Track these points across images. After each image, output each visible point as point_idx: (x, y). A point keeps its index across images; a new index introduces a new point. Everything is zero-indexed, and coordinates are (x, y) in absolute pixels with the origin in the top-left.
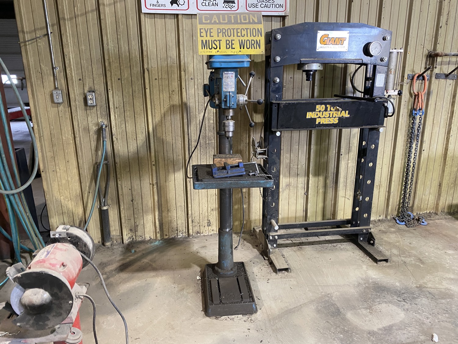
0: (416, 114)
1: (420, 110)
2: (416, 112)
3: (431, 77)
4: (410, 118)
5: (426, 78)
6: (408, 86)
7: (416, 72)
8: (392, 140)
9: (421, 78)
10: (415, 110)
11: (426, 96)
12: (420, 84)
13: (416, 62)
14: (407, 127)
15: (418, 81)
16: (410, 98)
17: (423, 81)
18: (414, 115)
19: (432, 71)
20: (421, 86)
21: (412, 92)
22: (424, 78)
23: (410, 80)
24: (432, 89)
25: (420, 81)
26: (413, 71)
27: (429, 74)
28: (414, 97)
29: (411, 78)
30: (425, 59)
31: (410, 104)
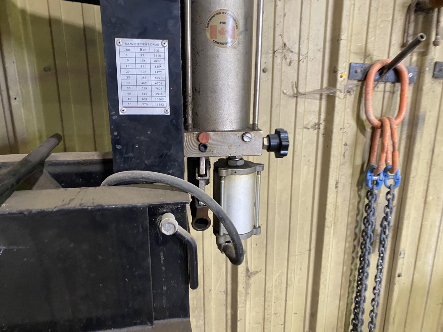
0: (377, 184)
1: (386, 170)
2: (375, 178)
3: (420, 72)
4: (359, 190)
5: (407, 76)
6: (351, 99)
7: (375, 58)
8: (310, 250)
9: (390, 74)
10: (373, 170)
11: (405, 128)
12: (387, 95)
13: (375, 27)
14: (351, 214)
15: (381, 86)
16: (360, 134)
17: (398, 85)
18: (370, 185)
19: (424, 54)
20: (391, 98)
21: (364, 117)
22: (398, 77)
23: (355, 82)
24: (422, 110)
25: (389, 85)
26: (366, 55)
27: (414, 65)
28: (369, 130)
29: (360, 76)
30: (403, 18)
31: (359, 152)
